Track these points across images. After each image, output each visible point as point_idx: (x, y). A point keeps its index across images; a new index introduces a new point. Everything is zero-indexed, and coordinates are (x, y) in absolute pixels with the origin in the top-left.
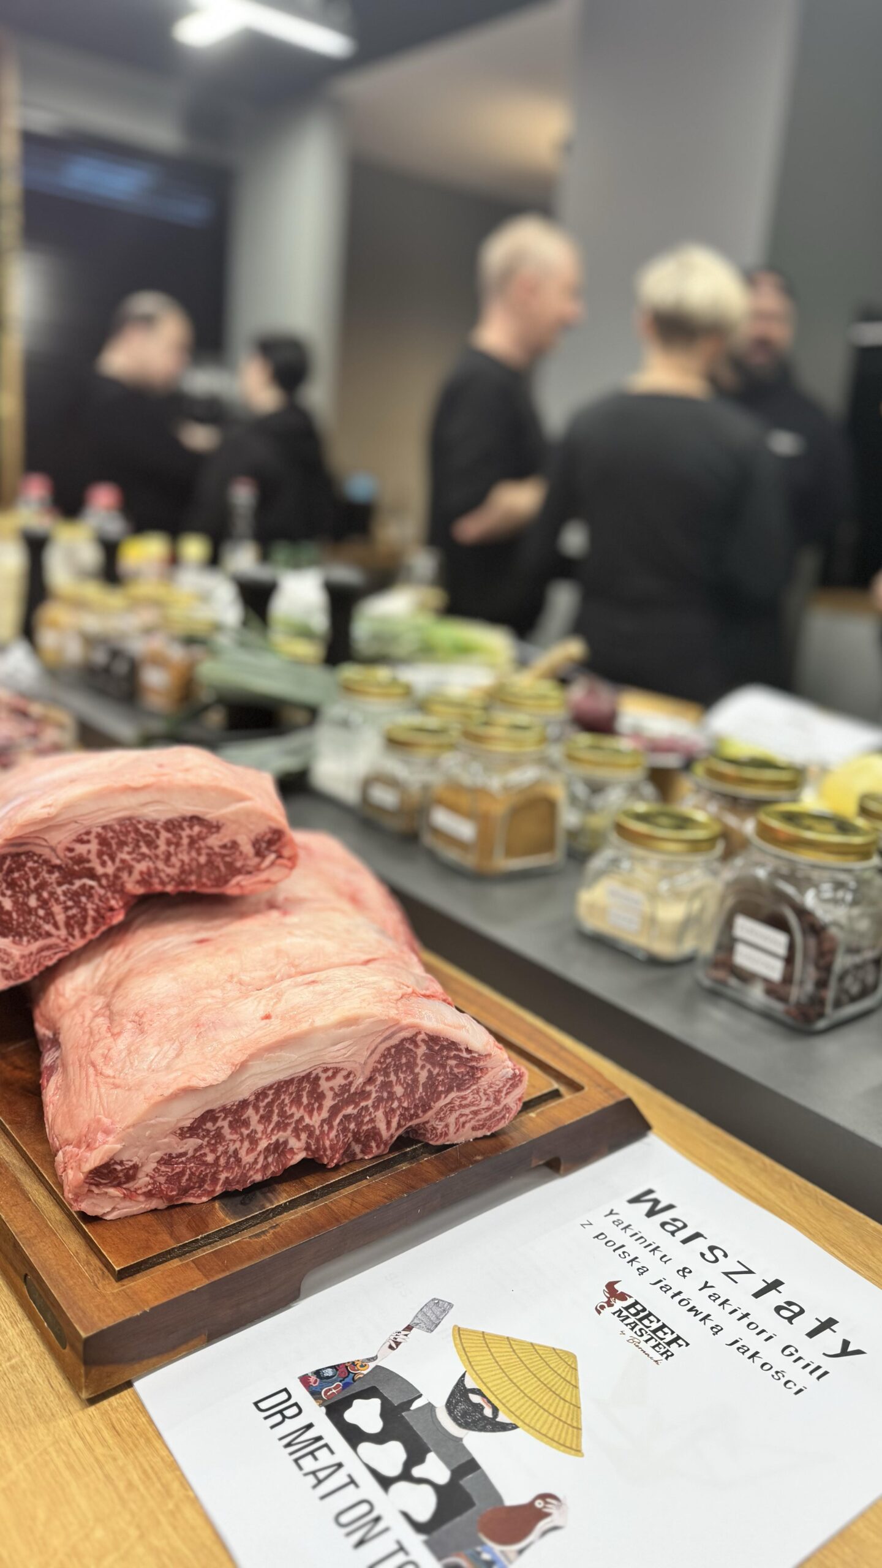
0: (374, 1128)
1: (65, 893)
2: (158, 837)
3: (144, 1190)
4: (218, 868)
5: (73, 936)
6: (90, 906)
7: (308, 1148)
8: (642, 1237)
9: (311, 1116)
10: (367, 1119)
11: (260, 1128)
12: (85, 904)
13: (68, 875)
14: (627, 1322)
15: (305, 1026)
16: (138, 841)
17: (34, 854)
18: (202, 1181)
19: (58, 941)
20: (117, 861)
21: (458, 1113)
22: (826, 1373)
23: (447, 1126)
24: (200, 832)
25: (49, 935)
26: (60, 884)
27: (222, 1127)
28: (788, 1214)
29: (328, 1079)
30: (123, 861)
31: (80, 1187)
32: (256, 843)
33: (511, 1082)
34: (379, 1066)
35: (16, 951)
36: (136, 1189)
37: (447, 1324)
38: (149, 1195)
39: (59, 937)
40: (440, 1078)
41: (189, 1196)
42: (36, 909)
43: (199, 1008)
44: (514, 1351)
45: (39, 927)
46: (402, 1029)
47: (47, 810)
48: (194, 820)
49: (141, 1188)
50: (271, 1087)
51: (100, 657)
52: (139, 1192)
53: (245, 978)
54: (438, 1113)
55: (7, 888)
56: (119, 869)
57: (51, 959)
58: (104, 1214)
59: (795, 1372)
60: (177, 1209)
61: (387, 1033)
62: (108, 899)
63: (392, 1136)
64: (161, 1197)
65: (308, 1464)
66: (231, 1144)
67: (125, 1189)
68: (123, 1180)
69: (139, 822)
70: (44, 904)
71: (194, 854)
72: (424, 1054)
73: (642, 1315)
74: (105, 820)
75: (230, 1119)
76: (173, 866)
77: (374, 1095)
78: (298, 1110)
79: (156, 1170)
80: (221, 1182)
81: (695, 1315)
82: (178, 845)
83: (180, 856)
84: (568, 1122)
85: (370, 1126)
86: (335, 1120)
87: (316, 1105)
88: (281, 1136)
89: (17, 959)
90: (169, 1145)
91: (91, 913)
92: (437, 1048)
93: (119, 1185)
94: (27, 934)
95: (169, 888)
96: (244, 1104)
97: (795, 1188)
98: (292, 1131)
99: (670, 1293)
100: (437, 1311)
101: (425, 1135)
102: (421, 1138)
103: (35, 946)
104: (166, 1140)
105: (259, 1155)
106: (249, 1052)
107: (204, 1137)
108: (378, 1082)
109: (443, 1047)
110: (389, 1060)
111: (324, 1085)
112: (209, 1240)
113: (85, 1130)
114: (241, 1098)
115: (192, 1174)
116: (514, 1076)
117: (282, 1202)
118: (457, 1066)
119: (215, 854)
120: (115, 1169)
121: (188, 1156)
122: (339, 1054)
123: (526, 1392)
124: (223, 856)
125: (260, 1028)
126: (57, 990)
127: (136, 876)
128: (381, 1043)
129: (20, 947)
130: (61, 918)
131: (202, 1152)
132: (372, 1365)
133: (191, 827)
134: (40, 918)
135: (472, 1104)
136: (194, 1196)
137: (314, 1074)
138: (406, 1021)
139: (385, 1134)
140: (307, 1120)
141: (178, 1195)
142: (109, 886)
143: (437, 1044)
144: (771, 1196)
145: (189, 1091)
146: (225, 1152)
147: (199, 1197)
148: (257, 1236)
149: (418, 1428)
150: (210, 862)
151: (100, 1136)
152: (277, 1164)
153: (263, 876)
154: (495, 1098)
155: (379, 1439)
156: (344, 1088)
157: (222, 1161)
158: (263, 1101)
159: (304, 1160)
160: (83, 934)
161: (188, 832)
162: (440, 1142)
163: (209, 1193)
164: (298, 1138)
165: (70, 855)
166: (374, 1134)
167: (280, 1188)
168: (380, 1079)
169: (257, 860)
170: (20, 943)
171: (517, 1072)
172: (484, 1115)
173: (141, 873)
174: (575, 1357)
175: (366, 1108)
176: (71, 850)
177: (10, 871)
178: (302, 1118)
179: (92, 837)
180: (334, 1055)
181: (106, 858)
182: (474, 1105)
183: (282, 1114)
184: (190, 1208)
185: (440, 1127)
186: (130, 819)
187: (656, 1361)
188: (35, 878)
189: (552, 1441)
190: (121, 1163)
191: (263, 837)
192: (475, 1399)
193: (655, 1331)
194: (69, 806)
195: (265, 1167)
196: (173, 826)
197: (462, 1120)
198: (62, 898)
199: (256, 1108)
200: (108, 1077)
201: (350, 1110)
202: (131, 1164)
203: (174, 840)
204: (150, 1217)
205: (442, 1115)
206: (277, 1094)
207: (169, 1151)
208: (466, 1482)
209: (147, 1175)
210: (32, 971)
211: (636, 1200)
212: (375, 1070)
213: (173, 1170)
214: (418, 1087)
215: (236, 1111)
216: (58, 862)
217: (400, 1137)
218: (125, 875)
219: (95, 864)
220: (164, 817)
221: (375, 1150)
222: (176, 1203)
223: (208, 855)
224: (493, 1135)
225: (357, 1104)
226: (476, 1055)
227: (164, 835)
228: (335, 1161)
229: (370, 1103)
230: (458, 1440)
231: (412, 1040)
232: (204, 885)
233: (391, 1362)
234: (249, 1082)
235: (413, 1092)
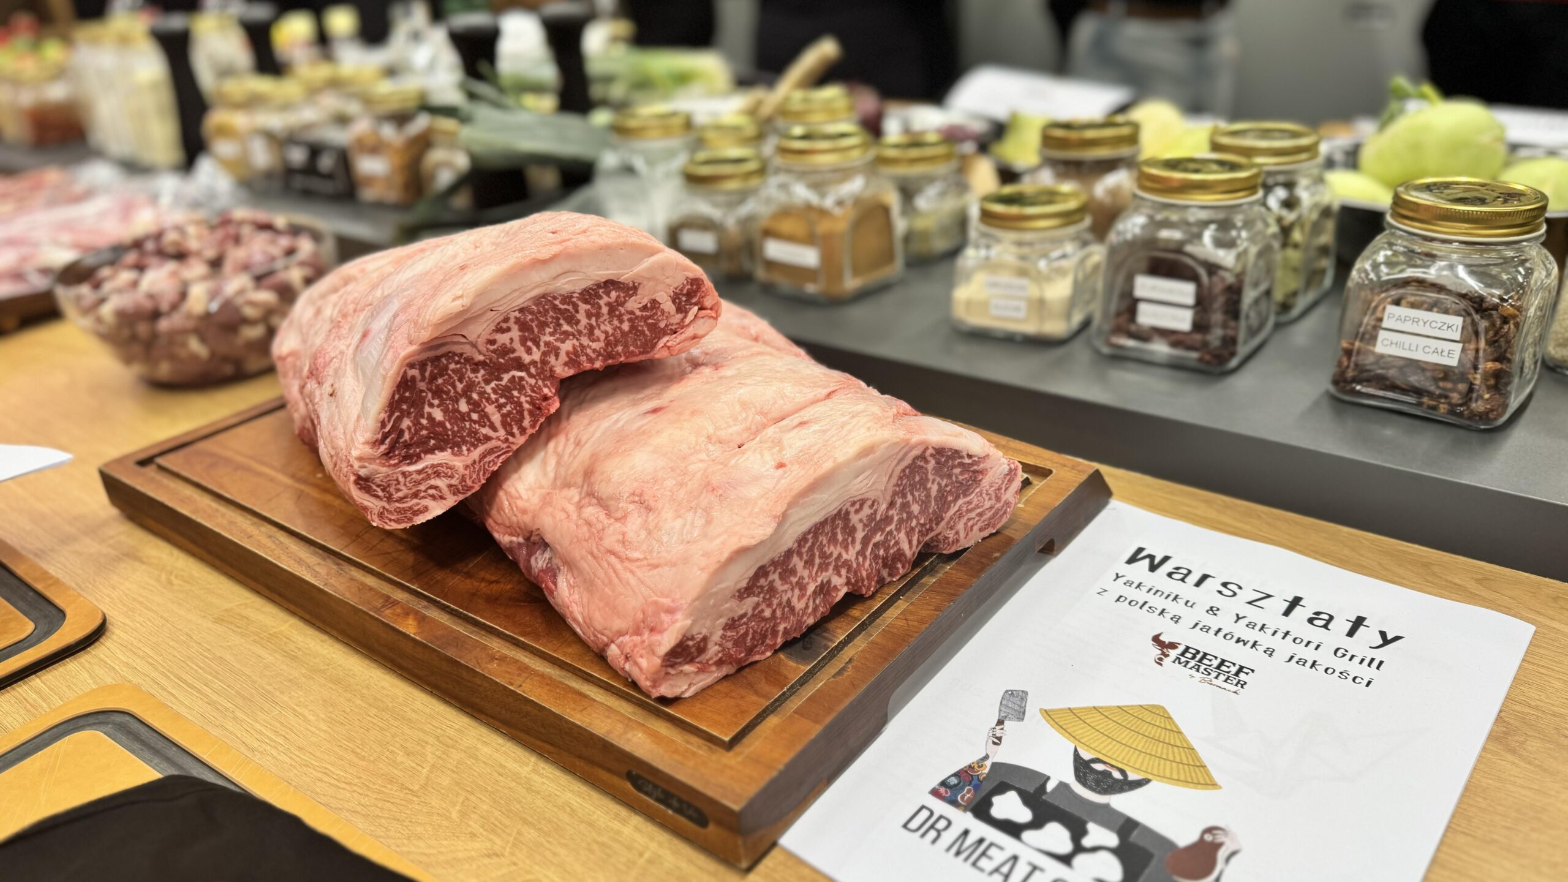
0: (899, 550)
1: (494, 391)
2: (577, 311)
3: (715, 659)
4: (643, 332)
5: (513, 435)
6: (523, 399)
7: (848, 583)
8: (1158, 591)
9: (847, 551)
10: (893, 542)
11: (806, 573)
12: (518, 398)
13: (494, 370)
14: (1190, 665)
15: (828, 465)
16: (558, 319)
17: (455, 354)
18: (764, 637)
19: (499, 443)
20: (542, 344)
21: (966, 518)
22: (1381, 663)
23: (957, 533)
24: (618, 297)
25: (488, 438)
26: (487, 382)
27: (774, 580)
28: (1270, 539)
29: (857, 512)
30: (547, 344)
31: (657, 672)
32: (675, 299)
33: (1008, 477)
34: (897, 489)
35: (458, 463)
36: (708, 660)
37: (1032, 708)
38: (720, 663)
39: (498, 438)
40: (948, 489)
41: (755, 654)
42: (468, 414)
43: (700, 474)
44: (1106, 717)
45: (476, 432)
46: (913, 448)
47: (459, 302)
48: (610, 284)
49: (711, 658)
50: (809, 532)
51: (298, 156)
52: (711, 662)
53: (723, 434)
54: (949, 522)
55: (433, 398)
56: (545, 354)
57: (495, 464)
58: (683, 693)
59: (1354, 668)
60: (747, 670)
61: (900, 455)
62: (540, 389)
63: (914, 554)
64: (731, 663)
65: (984, 863)
66: (783, 595)
67: (698, 663)
68: (695, 654)
69: (555, 298)
70: (475, 406)
71: (616, 322)
72: (934, 469)
73: (1199, 657)
74: (520, 302)
75: (779, 570)
76: (598, 340)
77: (896, 518)
78: (835, 546)
79: (723, 637)
80: (781, 633)
81: (1245, 644)
82: (598, 315)
83: (603, 327)
84: (1057, 504)
85: (895, 549)
86: (867, 549)
87: (850, 539)
88: (823, 577)
89: (462, 470)
90: (731, 610)
91: (526, 406)
92: (943, 460)
93: (691, 661)
94: (465, 442)
95: (598, 365)
96: (789, 553)
97: (1263, 516)
98: (834, 570)
99: (1212, 632)
100: (1017, 700)
101: (937, 546)
102: (934, 551)
103: (476, 454)
104: (728, 605)
105: (808, 599)
106: (787, 501)
107: (759, 593)
108: (898, 505)
109: (948, 458)
110: (904, 482)
111: (854, 519)
112: (793, 690)
113: (640, 616)
114: (785, 548)
115: (755, 632)
116: (1011, 470)
117: (842, 638)
118: (962, 473)
119: (637, 317)
120: (688, 646)
121: (749, 615)
122: (862, 485)
123: (1139, 748)
124: (646, 318)
125: (781, 477)
126: (506, 493)
127: (563, 357)
128: (896, 466)
129: (462, 458)
130: (496, 418)
131: (760, 609)
132: (988, 764)
133: (608, 296)
134: (475, 422)
135: (977, 507)
136: (759, 654)
137: (844, 509)
138: (915, 439)
139: (908, 553)
140: (845, 556)
141: (746, 655)
142: (538, 374)
143: (943, 456)
144: (1248, 528)
145: (742, 552)
146: (780, 604)
147: (763, 653)
148: (840, 673)
149: (1063, 805)
150: (633, 327)
151: (665, 618)
152: (825, 604)
153: (690, 332)
154: (996, 496)
155: (1037, 823)
156: (871, 517)
157: (779, 613)
158: (804, 547)
159: (847, 594)
160: (523, 431)
161: (606, 299)
162: (952, 550)
163: (771, 647)
164: (839, 575)
165: (492, 348)
166: (900, 555)
167: (832, 625)
168: (899, 501)
169: (680, 316)
170: (460, 453)
171: (1013, 466)
172: (989, 514)
173: (568, 353)
174: (1163, 708)
175: (890, 532)
176: (492, 342)
177: (433, 378)
178: (840, 555)
179: (511, 323)
180: (859, 487)
181: (529, 344)
182: (979, 508)
183: (824, 556)
184: (758, 666)
185: (951, 536)
186: (544, 296)
187: (1235, 692)
188: (461, 381)
189: (1186, 783)
190: (692, 638)
191: (681, 290)
192: (1099, 767)
193: (1218, 667)
194: (481, 294)
195: (815, 609)
196: (589, 295)
197: (970, 524)
198: (493, 396)
199: (800, 555)
200: (637, 560)
201: (878, 538)
202: (701, 636)
203: (594, 311)
204: (725, 684)
205: (952, 523)
206: (815, 537)
207: (731, 615)
208: (1134, 837)
209: (716, 644)
210: (480, 481)
211: (1132, 560)
212: (895, 494)
213: (738, 633)
214: (930, 502)
215: (784, 562)
216: (481, 358)
217: (920, 553)
218: (552, 359)
219: (521, 352)
220: (579, 288)
221: (901, 571)
222: (744, 664)
223: (630, 320)
224: (997, 533)
225: (883, 531)
226: (976, 459)
227: (583, 307)
228: (872, 589)
229: (893, 527)
230: (1106, 807)
231: (922, 457)
232: (632, 354)
233: (1004, 755)
234: (790, 531)
235: (927, 507)
